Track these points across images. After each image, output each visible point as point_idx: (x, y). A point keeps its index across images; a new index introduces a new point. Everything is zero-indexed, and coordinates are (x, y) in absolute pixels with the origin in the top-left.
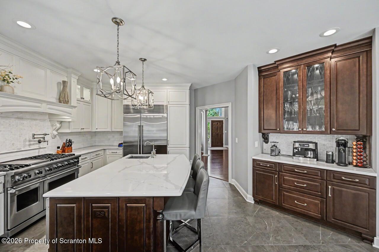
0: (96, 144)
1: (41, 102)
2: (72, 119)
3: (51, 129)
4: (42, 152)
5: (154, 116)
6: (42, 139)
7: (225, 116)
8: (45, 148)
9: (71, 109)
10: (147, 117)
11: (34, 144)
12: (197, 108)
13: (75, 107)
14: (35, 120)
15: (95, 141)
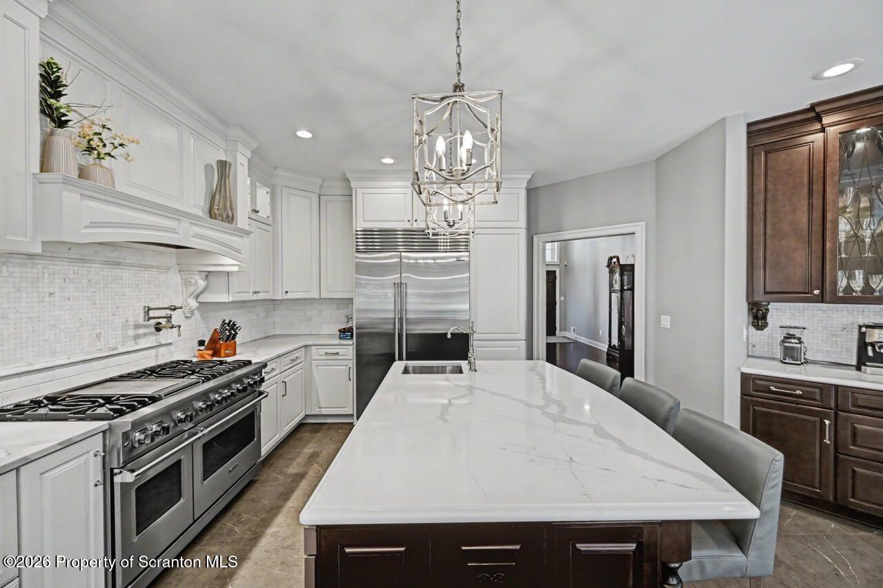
0: (277, 332)
1: (179, 218)
2: (239, 265)
3: (182, 292)
4: (165, 357)
5: (434, 259)
6: (163, 321)
7: (560, 259)
8: (170, 344)
9: (239, 240)
10: (417, 263)
11: (145, 335)
12: (535, 238)
13: (248, 233)
14: (146, 267)
15: (274, 322)
